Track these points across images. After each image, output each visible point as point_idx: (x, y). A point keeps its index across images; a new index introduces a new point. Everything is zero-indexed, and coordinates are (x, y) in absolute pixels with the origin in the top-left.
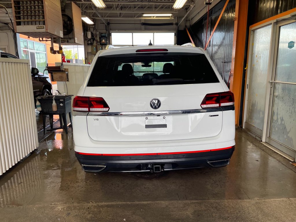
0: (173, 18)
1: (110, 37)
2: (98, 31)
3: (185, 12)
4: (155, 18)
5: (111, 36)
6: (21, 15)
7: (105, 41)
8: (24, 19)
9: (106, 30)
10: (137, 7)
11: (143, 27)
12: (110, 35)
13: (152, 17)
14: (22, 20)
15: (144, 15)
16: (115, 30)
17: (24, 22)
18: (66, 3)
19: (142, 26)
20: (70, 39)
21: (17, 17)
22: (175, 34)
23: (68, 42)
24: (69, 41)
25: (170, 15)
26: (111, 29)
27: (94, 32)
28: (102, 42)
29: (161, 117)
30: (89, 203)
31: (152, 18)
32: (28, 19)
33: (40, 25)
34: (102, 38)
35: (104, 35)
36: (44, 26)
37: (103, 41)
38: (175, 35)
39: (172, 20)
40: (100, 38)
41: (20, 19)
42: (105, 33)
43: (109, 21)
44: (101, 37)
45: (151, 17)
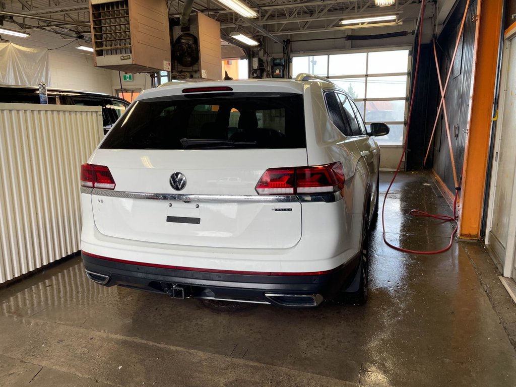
0: (401, 23)
1: (290, 64)
2: (270, 55)
3: (432, 9)
4: (365, 26)
5: (292, 62)
6: (104, 40)
7: (280, 72)
8: (106, 46)
9: (284, 53)
10: (326, 10)
11: (349, 43)
12: (289, 61)
13: (360, 24)
14: (104, 48)
15: (344, 22)
16: (299, 51)
17: (107, 51)
18: (189, 15)
19: (346, 41)
20: (196, 72)
21: (98, 44)
22: (410, 52)
23: (192, 77)
24: (195, 75)
25: (393, 17)
26: (292, 51)
27: (264, 58)
28: (275, 74)
29: (193, 205)
30: (100, 331)
31: (360, 26)
32: (111, 46)
33: (126, 53)
34: (275, 68)
35: (278, 61)
36: (131, 55)
37: (277, 72)
38: (410, 54)
39: (401, 25)
40: (272, 68)
41: (102, 47)
42: (281, 59)
43: (289, 38)
44: (275, 65)
45: (358, 24)
